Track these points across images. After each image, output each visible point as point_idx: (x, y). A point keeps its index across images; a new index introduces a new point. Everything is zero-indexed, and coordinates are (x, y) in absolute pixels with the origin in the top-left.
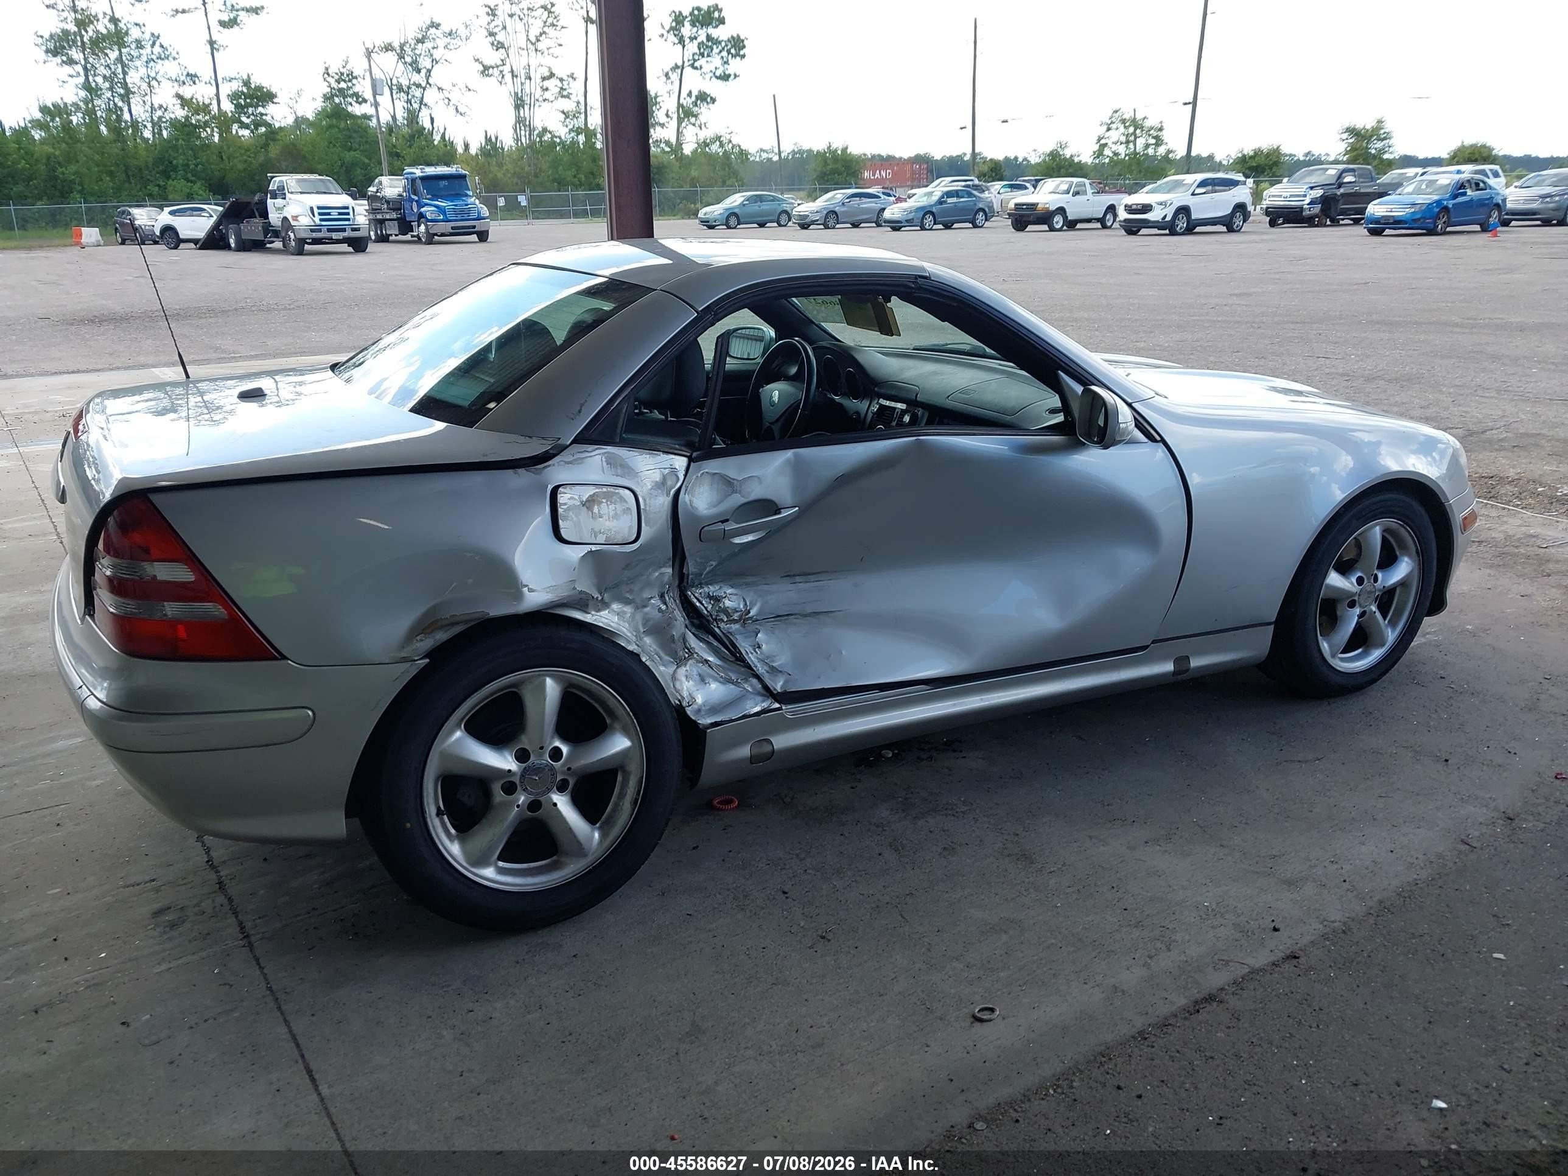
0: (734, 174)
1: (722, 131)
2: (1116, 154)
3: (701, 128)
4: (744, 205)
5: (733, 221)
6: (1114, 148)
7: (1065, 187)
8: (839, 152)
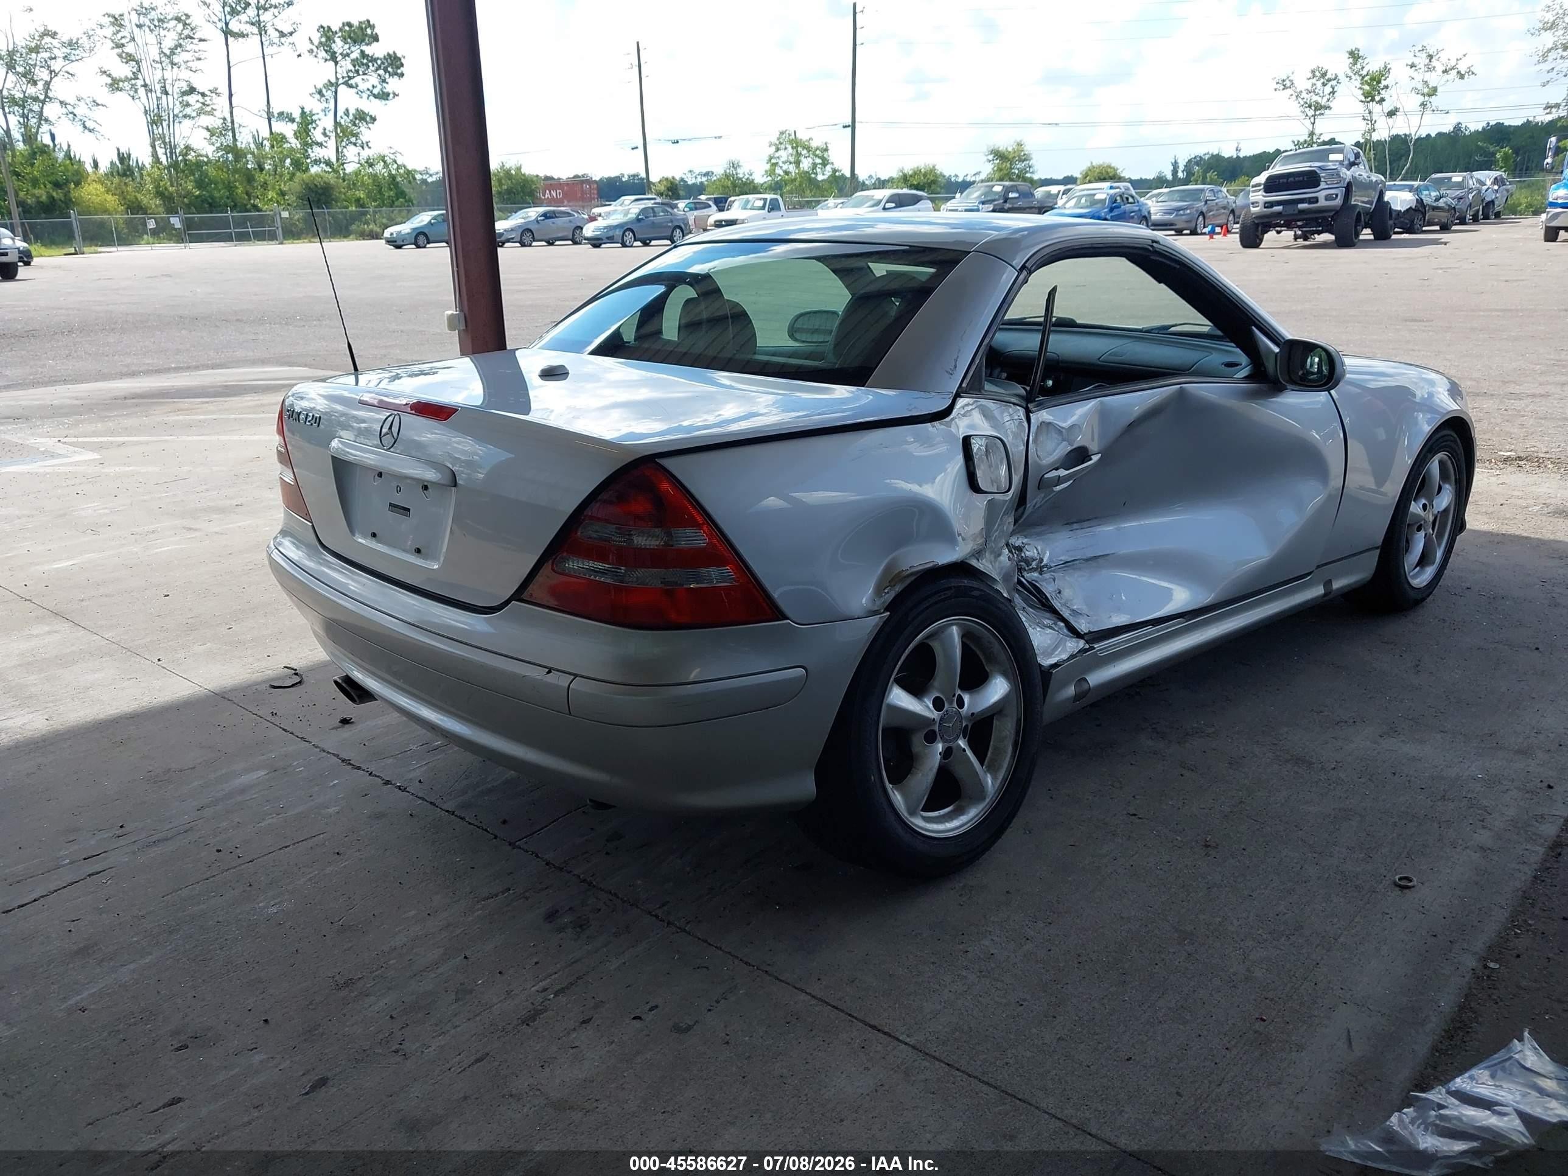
0: (401, 194)
1: (386, 152)
2: (787, 173)
3: (363, 148)
4: (432, 224)
5: (422, 239)
6: (785, 167)
7: (760, 203)
8: (513, 172)
